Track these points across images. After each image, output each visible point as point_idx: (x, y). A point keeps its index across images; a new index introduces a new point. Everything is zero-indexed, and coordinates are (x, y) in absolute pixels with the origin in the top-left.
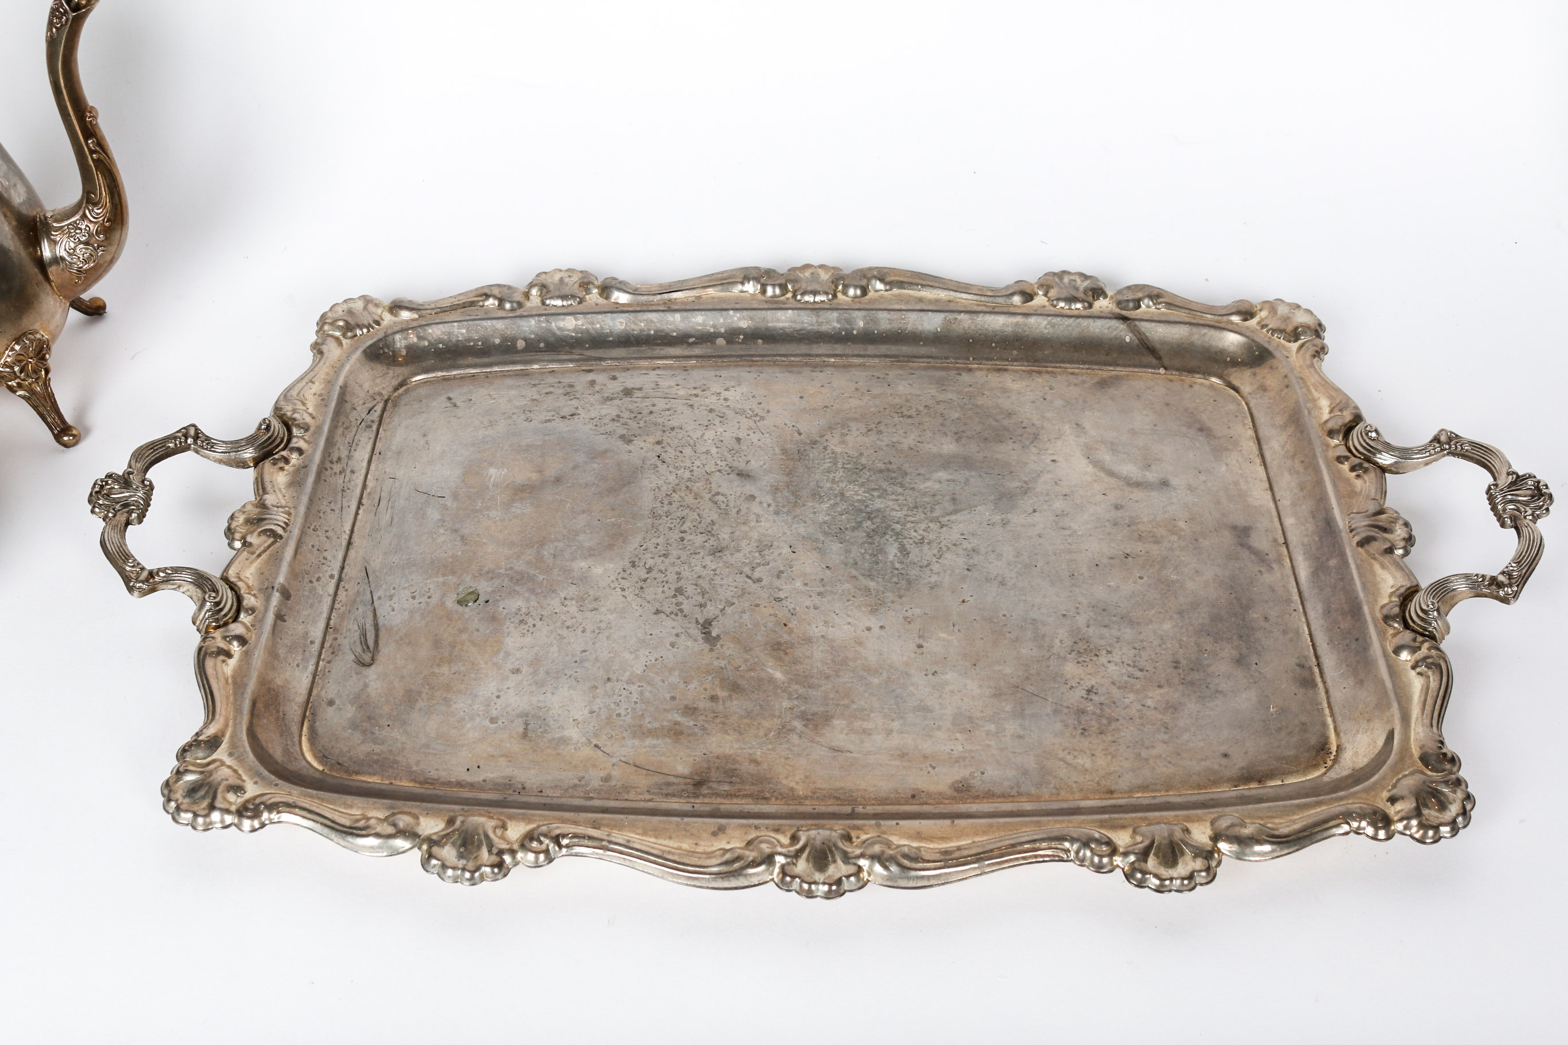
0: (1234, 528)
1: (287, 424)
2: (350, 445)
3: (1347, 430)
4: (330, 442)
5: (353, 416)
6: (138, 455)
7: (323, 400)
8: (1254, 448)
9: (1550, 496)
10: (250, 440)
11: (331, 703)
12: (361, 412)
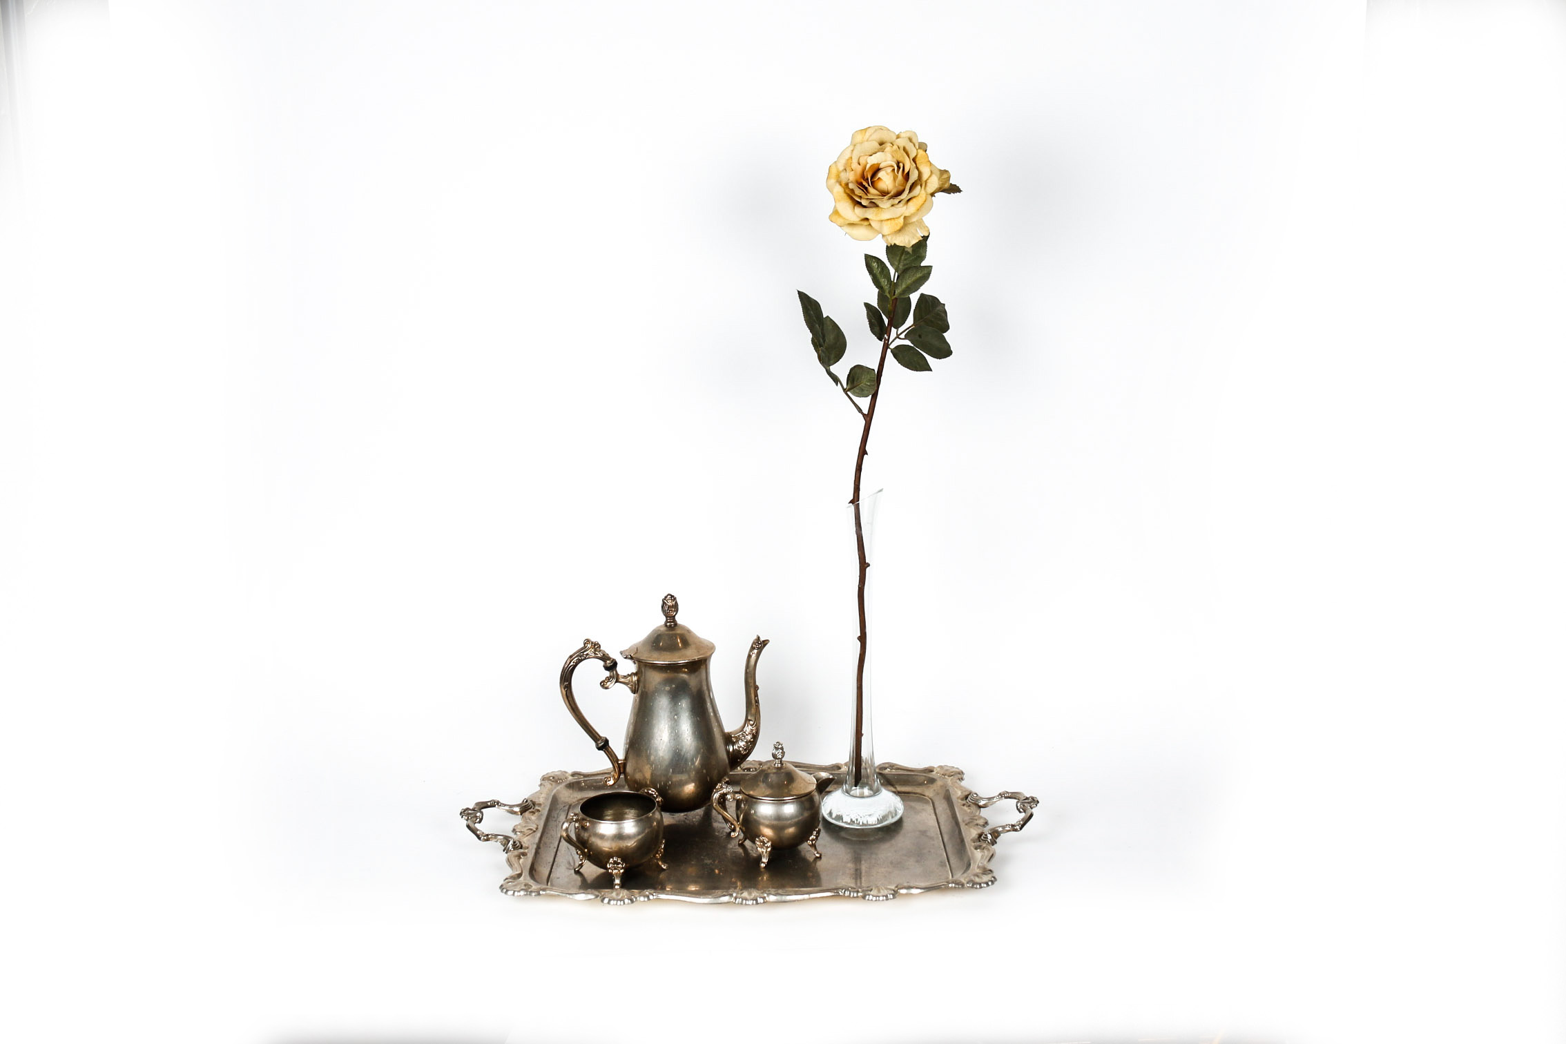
0: (920, 831)
1: (534, 804)
2: (558, 814)
3: (966, 797)
4: (550, 811)
5: (558, 806)
6: (477, 804)
7: (546, 799)
8: (933, 811)
9: (1038, 802)
10: (517, 806)
11: (558, 878)
12: (562, 806)
